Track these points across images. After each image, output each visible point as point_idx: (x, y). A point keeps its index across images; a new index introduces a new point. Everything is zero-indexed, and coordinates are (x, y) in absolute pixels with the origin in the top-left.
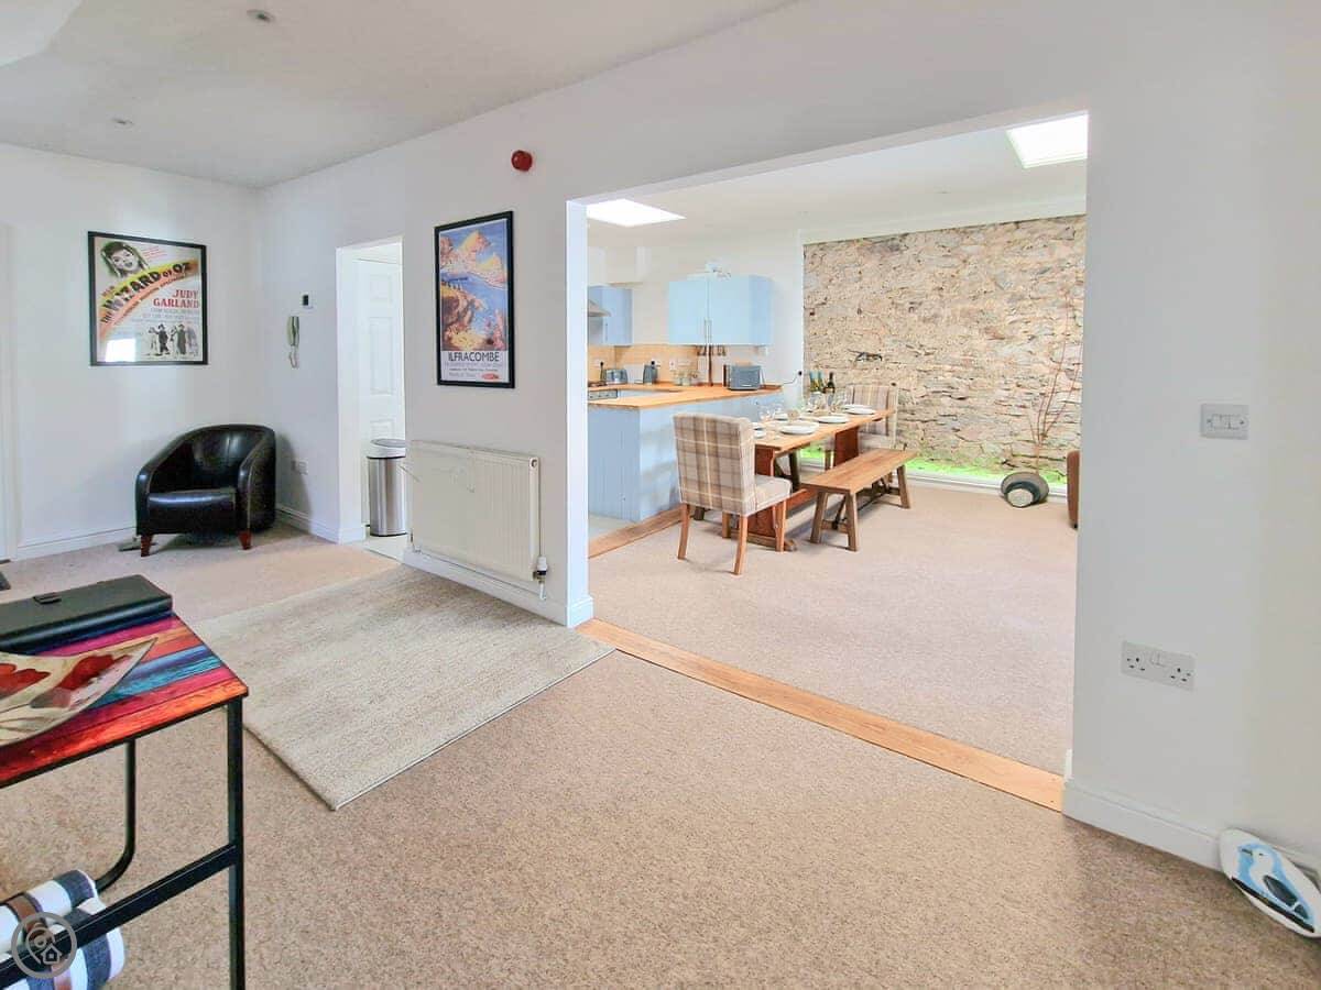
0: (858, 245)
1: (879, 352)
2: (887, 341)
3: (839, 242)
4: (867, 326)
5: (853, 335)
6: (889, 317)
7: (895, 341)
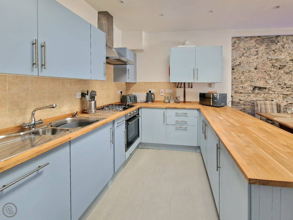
0: (255, 39)
1: (266, 87)
2: (270, 82)
3: (247, 37)
4: (260, 75)
5: (253, 79)
6: (270, 71)
7: (273, 82)
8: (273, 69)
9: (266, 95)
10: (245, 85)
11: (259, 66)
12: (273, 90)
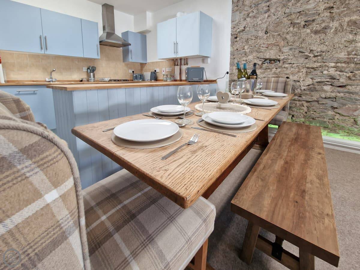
1: (279, 58)
2: (286, 50)
4: (271, 41)
5: (261, 48)
6: (287, 33)
7: (291, 49)
8: (291, 29)
9: (279, 70)
10: (249, 57)
11: (271, 28)
12: (289, 61)
